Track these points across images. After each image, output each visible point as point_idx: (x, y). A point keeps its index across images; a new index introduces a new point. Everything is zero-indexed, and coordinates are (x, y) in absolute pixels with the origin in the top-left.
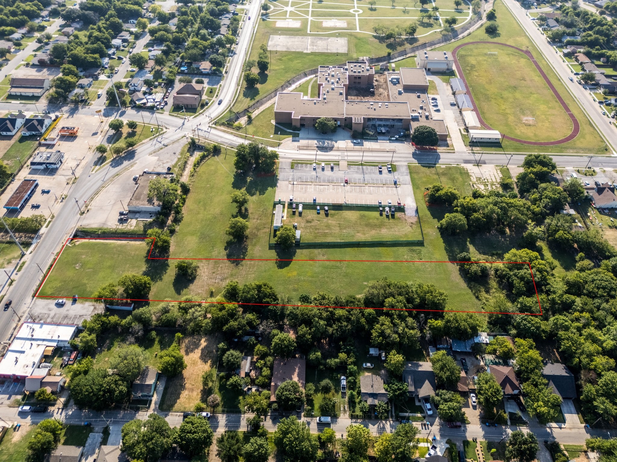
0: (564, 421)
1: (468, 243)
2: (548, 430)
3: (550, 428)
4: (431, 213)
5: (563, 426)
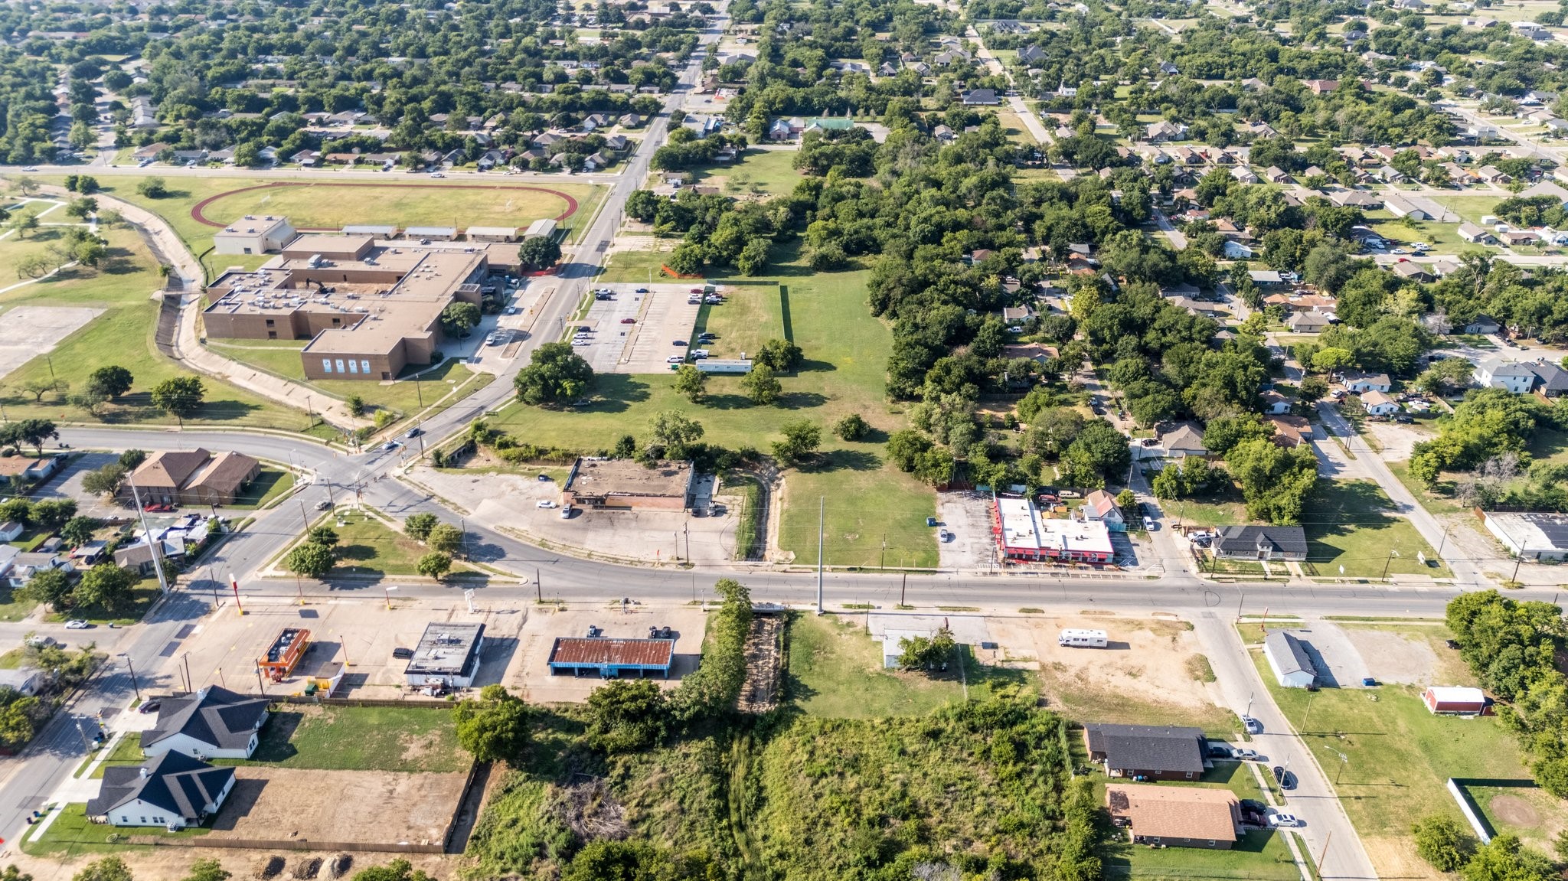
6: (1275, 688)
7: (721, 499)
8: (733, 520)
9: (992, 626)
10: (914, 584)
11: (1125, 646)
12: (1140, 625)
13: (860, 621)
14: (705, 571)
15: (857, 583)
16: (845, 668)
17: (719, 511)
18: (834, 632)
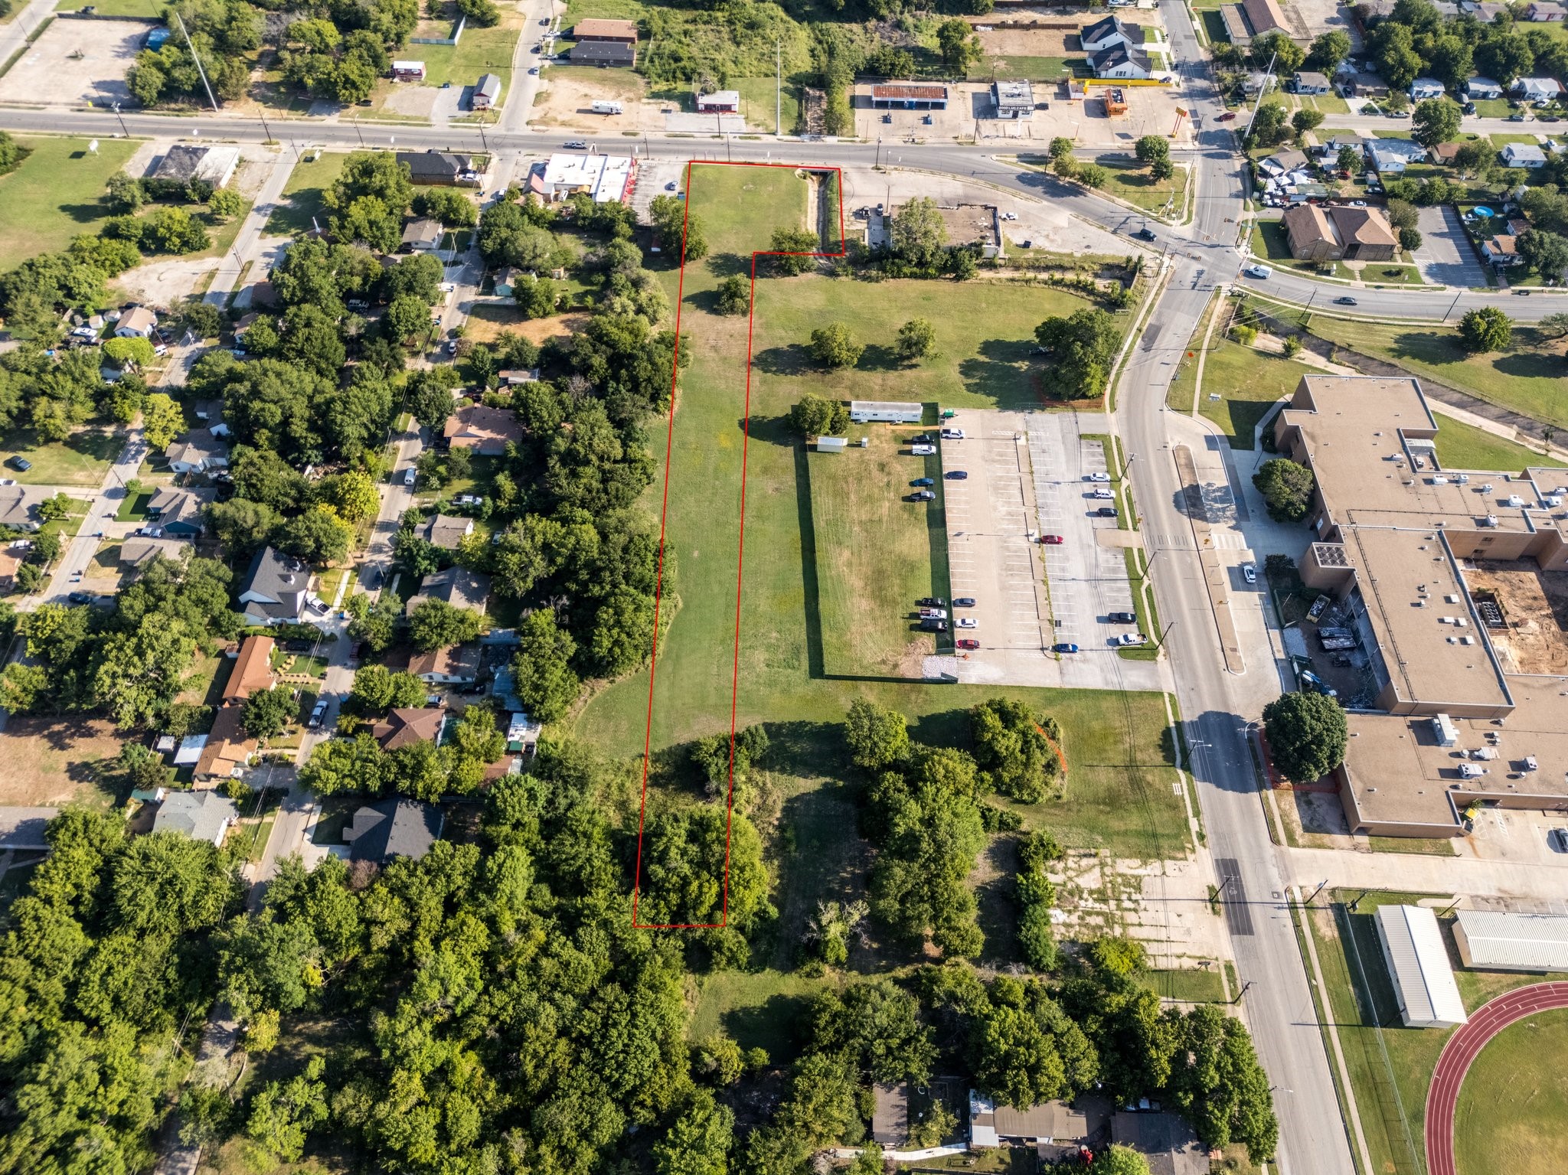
0: (315, 841)
1: (828, 780)
2: (308, 806)
3: (310, 811)
4: (941, 715)
5: (308, 836)
6: (505, 86)
7: (862, 225)
8: (851, 205)
9: (662, 124)
10: (721, 153)
11: (579, 111)
12: (563, 124)
13: (750, 128)
14: (863, 164)
15: (749, 154)
16: (764, 101)
17: (860, 214)
18: (769, 122)
